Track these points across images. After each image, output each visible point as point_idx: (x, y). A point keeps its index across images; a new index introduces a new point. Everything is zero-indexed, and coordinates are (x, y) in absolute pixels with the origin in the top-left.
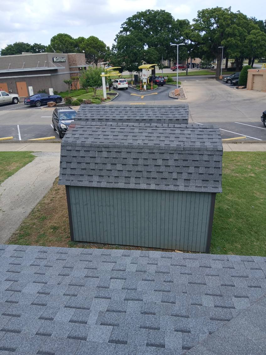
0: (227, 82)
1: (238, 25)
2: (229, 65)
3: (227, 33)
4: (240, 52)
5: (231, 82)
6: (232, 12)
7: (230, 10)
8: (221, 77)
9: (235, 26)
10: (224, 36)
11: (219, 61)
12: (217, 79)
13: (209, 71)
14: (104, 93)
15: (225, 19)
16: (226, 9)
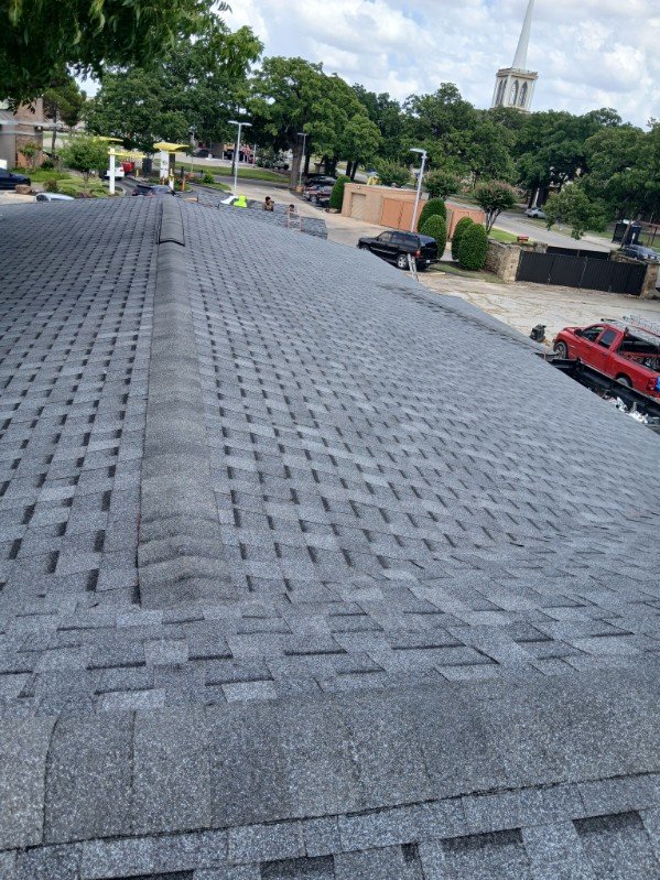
0: (309, 200)
1: (333, 100)
2: (312, 167)
3: (314, 111)
4: (334, 149)
5: (318, 199)
6: (323, 75)
7: (320, 69)
8: (299, 189)
9: (329, 101)
10: (308, 115)
11: (297, 157)
12: (292, 191)
13: (273, 174)
14: (112, 183)
15: (312, 86)
16: (314, 65)
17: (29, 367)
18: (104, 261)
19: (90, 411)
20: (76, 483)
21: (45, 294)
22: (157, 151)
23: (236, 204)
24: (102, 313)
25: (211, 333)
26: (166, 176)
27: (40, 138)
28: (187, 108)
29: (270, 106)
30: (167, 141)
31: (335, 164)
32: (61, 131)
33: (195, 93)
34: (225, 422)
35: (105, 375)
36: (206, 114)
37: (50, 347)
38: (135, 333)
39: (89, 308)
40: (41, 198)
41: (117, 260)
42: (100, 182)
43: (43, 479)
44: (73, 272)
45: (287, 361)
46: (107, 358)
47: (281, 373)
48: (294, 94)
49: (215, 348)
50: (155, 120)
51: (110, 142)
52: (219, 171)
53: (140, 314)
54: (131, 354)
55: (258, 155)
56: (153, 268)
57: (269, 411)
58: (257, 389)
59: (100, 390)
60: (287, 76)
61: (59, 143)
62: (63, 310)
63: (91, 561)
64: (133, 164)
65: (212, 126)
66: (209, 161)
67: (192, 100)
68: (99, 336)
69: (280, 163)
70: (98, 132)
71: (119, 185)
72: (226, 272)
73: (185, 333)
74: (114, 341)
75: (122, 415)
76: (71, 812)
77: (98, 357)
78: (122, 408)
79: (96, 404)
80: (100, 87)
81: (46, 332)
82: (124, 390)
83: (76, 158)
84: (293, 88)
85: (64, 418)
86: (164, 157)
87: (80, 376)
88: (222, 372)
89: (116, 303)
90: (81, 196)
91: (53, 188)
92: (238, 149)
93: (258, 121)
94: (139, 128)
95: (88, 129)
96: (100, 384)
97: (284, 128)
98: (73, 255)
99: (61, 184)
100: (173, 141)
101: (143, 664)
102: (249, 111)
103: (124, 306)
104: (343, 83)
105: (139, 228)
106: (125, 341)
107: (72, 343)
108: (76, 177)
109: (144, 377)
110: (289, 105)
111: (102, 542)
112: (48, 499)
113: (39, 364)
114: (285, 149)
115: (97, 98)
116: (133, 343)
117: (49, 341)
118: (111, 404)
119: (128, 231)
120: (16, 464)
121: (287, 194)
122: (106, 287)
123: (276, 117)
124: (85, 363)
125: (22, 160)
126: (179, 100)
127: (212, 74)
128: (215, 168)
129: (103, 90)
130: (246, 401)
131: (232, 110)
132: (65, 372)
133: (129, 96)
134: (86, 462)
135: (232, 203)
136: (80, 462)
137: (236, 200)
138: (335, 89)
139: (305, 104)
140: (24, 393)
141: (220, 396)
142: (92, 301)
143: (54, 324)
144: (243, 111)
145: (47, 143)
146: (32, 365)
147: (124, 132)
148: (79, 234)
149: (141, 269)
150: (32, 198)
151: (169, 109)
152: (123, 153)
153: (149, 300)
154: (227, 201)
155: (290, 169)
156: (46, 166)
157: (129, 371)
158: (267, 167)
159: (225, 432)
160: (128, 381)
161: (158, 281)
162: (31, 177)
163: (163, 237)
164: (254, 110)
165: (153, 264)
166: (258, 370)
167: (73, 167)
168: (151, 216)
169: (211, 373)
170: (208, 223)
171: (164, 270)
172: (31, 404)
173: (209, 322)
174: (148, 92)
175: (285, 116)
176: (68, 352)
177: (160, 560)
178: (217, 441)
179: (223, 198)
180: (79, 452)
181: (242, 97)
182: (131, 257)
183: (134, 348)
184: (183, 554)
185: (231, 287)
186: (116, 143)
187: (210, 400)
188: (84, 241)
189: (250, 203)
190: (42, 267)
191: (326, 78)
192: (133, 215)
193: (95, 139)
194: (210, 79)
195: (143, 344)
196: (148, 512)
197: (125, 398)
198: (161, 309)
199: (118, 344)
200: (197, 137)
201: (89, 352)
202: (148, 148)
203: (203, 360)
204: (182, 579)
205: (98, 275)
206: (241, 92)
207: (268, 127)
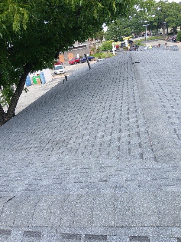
0: (170, 41)
1: (173, 9)
2: (169, 31)
3: (168, 15)
4: (176, 24)
5: (173, 40)
6: (169, 3)
7: (168, 1)
8: (166, 39)
9: (172, 10)
10: (166, 16)
11: (164, 30)
12: (164, 40)
13: (157, 36)
14: (114, 52)
15: (166, 7)
16: (165, 1)
17: (108, 103)
18: (119, 72)
19: (127, 112)
20: (129, 131)
21: (107, 84)
22: (124, 40)
23: (149, 48)
24: (123, 86)
25: (154, 85)
26: (127, 46)
27: (95, 46)
28: (130, 26)
29: (154, 18)
30: (126, 37)
31: (176, 28)
32: (99, 42)
33: (132, 21)
34: (166, 109)
35: (128, 102)
36: (136, 26)
37: (112, 97)
38: (133, 89)
39: (119, 85)
40: (98, 61)
41: (122, 71)
42: (111, 53)
43: (120, 130)
44: (112, 77)
45: (179, 89)
46: (128, 97)
47: (178, 92)
48: (160, 12)
49: (157, 89)
50: (122, 32)
51: (112, 42)
52: (141, 41)
53: (133, 84)
54: (133, 95)
55: (152, 32)
56: (133, 71)
57: (178, 104)
58: (173, 98)
59: (128, 105)
60: (158, 7)
61: (100, 46)
62: (112, 87)
63: (140, 151)
64: (118, 45)
65: (138, 29)
66: (138, 39)
67: (132, 24)
68: (123, 92)
69: (159, 33)
70: (108, 40)
71: (116, 52)
72: (152, 67)
73: (147, 86)
74: (128, 92)
75: (136, 111)
76: (166, 218)
77: (125, 97)
78: (135, 109)
79: (128, 109)
80: (107, 28)
81: (110, 93)
82: (134, 105)
83: (104, 48)
84: (160, 10)
85: (121, 114)
86: (126, 41)
87: (122, 103)
88: (161, 95)
89: (125, 82)
90: (107, 58)
91: (100, 58)
92: (146, 33)
93: (151, 23)
94: (118, 35)
95: (106, 40)
96: (128, 104)
97: (159, 23)
98: (111, 73)
99: (102, 56)
100: (128, 36)
101: (168, 178)
102: (148, 21)
103: (128, 83)
104: (176, 3)
105: (126, 62)
106: (131, 92)
107: (117, 95)
108: (105, 53)
109: (139, 100)
110: (160, 15)
111: (141, 145)
112: (123, 135)
113: (111, 102)
114: (160, 28)
115: (107, 31)
116: (133, 92)
117: (111, 96)
118: (132, 109)
119: (123, 63)
120: (112, 127)
121: (163, 41)
122: (122, 79)
123: (156, 20)
124: (122, 99)
125: (92, 53)
126: (128, 25)
127: (136, 14)
128: (140, 40)
129: (108, 28)
130: (170, 102)
131: (143, 22)
132: (117, 103)
133: (114, 28)
134: (130, 125)
135: (148, 48)
136: (128, 125)
137: (149, 47)
138: (174, 6)
139: (164, 13)
140: (109, 109)
141: (162, 102)
142: (119, 83)
143: (111, 91)
144: (146, 22)
145: (97, 46)
146: (109, 102)
147: (114, 38)
148: (111, 67)
149: (130, 72)
150: (96, 62)
151: (126, 28)
152: (116, 43)
153: (134, 80)
154: (146, 48)
155: (162, 34)
156: (97, 52)
157: (134, 99)
158: (155, 35)
159: (167, 112)
160: (135, 102)
161: (135, 74)
162: (94, 56)
163: (133, 62)
164: (149, 20)
165: (133, 70)
166: (171, 93)
167: (104, 51)
168: (128, 57)
169: (158, 96)
170: (144, 55)
171: (136, 71)
172: (112, 112)
173: (153, 82)
174: (120, 25)
175: (159, 19)
176: (117, 97)
177: (160, 150)
178: (165, 115)
179: (145, 48)
180: (127, 122)
181: (145, 18)
182: (126, 70)
183: (134, 93)
184: (166, 148)
185: (156, 71)
186: (113, 41)
187: (160, 104)
188: (112, 68)
189: (153, 47)
190: (104, 78)
191: (170, 3)
192: (123, 58)
193: (108, 42)
194: (135, 16)
195: (136, 92)
196: (151, 137)
197: (135, 107)
198: (138, 81)
199: (129, 93)
200: (134, 33)
201: (122, 96)
202: (122, 40)
203: (154, 93)
204: (168, 155)
205: (118, 77)
206: (145, 16)
207: (154, 24)
